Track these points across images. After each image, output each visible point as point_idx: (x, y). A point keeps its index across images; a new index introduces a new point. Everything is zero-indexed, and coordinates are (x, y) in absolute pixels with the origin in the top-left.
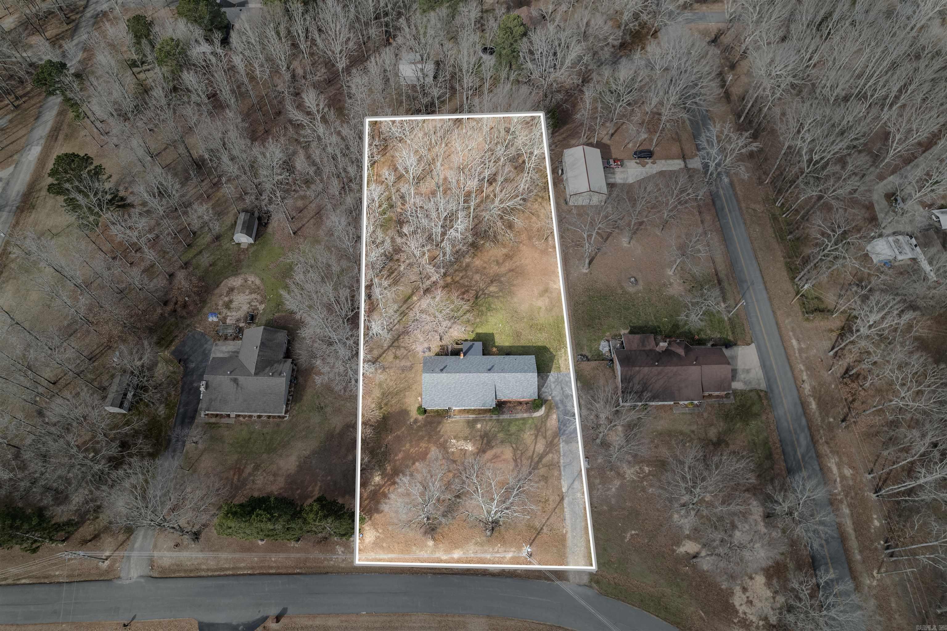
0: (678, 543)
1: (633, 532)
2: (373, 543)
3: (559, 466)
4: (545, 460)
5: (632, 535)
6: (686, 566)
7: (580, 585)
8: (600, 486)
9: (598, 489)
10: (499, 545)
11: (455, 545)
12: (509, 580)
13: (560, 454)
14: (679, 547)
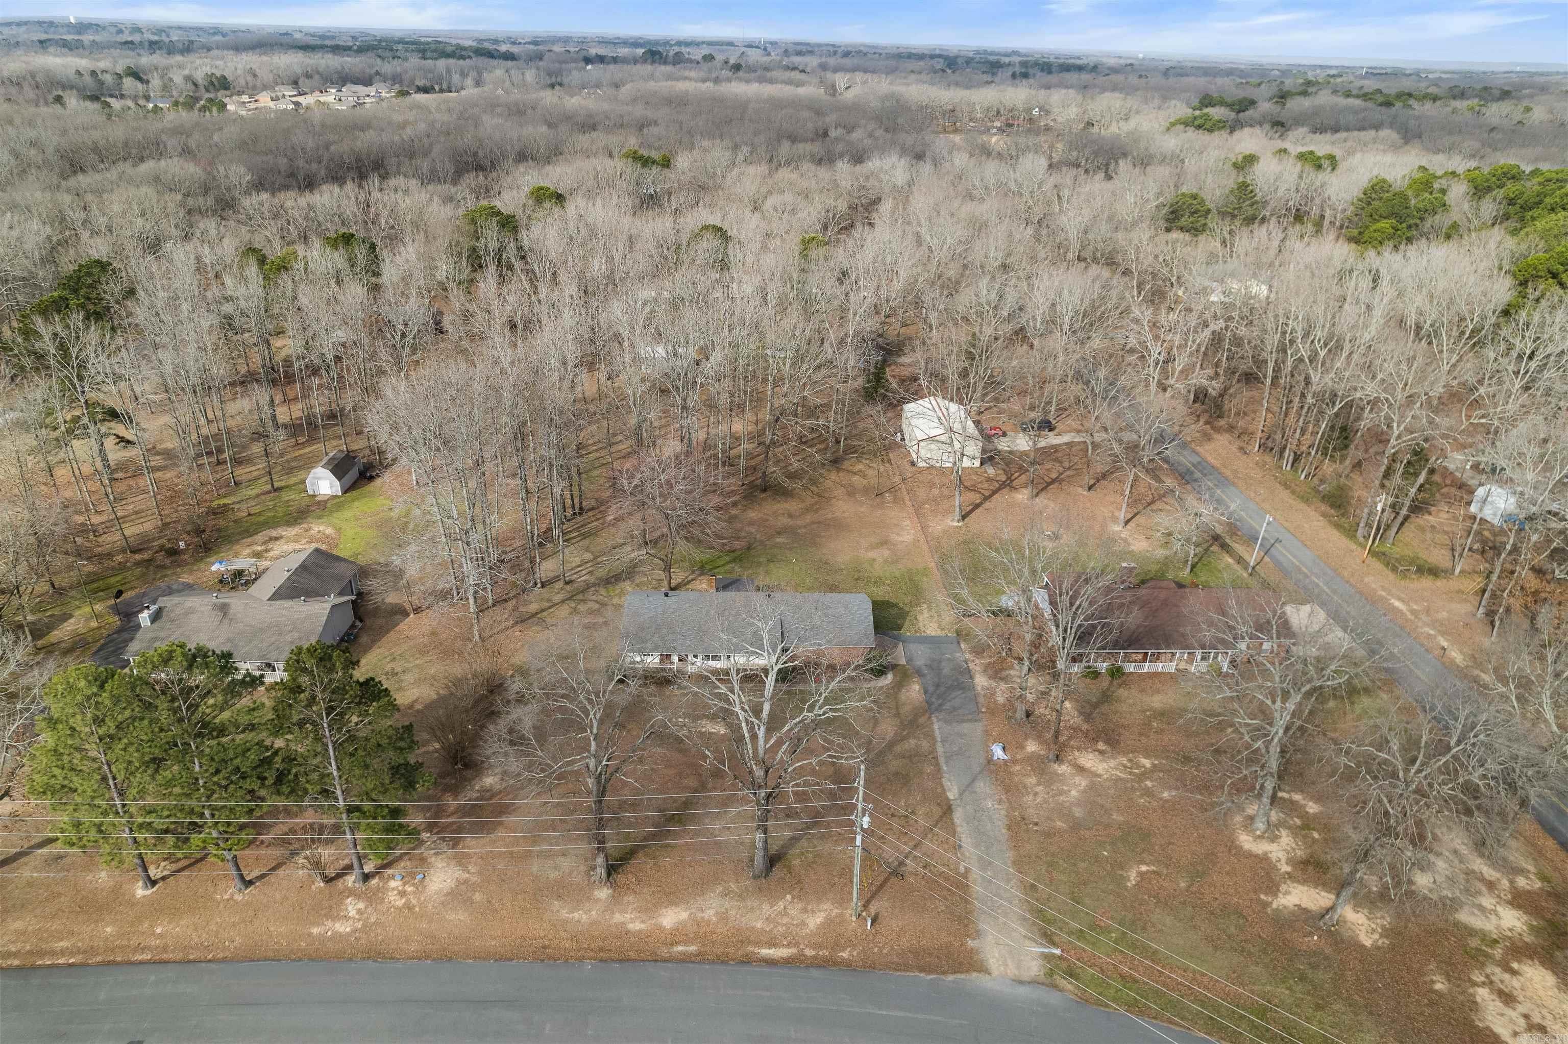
0: (1273, 889)
1: (1144, 868)
2: (447, 894)
3: (936, 758)
4: (898, 749)
5: (1141, 874)
6: (1311, 934)
7: (1021, 982)
8: (1041, 788)
9: (1036, 794)
10: (789, 897)
11: (671, 897)
12: (815, 973)
13: (934, 738)
14: (1275, 895)
